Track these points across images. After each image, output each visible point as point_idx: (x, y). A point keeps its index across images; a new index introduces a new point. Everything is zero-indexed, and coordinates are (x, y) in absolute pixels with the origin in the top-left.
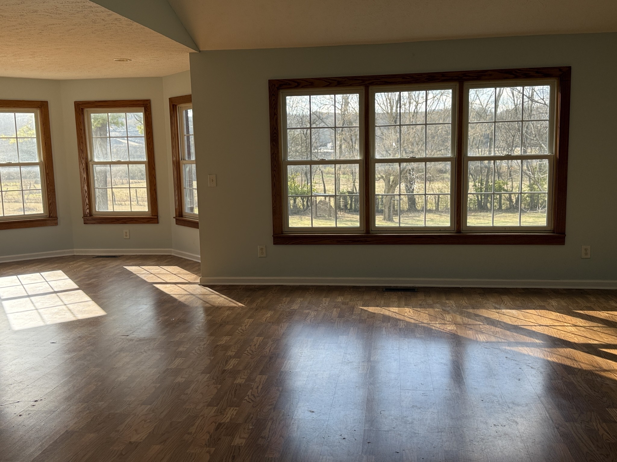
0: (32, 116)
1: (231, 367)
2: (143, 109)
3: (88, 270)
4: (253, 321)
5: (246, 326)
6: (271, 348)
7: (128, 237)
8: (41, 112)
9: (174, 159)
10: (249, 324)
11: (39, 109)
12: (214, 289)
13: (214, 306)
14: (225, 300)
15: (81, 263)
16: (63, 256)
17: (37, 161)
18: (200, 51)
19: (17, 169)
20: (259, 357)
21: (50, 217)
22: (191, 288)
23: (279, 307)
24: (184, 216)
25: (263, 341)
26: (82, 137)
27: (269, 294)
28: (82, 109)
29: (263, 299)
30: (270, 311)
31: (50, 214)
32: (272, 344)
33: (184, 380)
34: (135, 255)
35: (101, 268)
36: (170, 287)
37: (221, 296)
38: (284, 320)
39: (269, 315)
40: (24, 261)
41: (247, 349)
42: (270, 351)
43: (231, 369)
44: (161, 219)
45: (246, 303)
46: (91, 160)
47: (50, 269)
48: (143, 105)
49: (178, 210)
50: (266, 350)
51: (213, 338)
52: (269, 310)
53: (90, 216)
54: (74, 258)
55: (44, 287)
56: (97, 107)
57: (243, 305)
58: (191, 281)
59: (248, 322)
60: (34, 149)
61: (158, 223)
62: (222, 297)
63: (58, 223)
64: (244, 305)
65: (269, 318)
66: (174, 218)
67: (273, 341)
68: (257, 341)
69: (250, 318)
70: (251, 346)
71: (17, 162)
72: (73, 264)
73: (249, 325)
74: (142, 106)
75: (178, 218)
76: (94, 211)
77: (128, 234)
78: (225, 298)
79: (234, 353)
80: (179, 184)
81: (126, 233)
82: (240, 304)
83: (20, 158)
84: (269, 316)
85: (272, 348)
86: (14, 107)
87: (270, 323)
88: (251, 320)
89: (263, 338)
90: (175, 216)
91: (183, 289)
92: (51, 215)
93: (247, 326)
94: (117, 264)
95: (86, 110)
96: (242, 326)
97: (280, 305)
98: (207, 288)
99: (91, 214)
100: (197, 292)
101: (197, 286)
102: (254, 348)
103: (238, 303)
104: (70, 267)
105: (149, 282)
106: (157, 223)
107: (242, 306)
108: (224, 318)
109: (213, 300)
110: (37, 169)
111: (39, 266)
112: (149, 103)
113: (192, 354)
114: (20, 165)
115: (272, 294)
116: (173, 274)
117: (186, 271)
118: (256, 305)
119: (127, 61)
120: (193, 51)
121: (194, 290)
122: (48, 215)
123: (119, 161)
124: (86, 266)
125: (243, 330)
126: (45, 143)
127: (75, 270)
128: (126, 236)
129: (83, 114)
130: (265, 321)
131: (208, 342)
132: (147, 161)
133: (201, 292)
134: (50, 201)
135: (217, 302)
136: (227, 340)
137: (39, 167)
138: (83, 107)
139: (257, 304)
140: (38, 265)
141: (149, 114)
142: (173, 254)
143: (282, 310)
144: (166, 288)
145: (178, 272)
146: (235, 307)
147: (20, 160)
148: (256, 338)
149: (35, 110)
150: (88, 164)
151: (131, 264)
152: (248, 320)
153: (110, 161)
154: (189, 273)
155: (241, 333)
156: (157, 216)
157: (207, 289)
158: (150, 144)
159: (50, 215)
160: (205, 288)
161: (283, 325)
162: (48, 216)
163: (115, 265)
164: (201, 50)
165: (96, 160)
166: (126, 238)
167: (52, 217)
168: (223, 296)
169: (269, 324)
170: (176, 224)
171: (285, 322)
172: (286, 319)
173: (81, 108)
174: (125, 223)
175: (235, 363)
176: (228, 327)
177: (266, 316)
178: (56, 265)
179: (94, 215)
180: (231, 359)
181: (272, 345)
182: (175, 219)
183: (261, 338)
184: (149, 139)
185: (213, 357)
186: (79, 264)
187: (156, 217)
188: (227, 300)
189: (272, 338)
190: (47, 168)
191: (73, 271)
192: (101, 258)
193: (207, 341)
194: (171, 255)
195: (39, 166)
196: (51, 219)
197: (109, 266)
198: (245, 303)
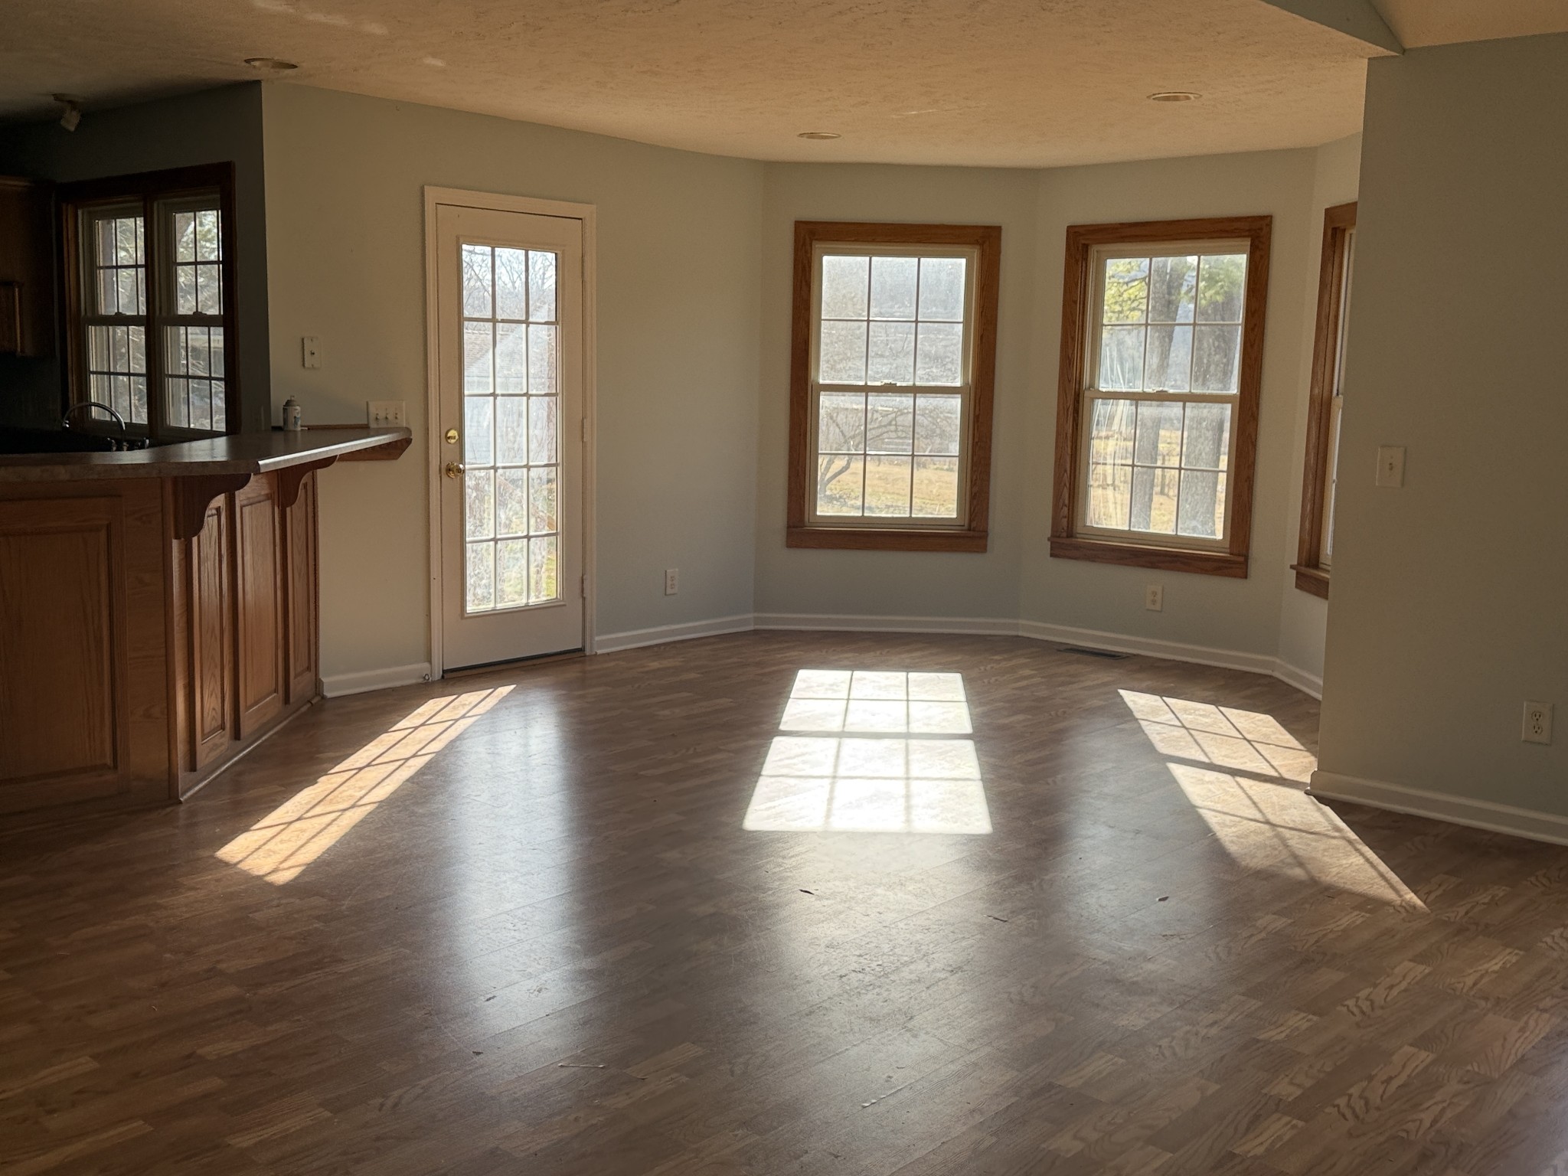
0: (961, 264)
1: (1260, 1150)
2: (1247, 243)
3: (1024, 683)
4: (1429, 974)
5: (1391, 987)
6: (1443, 1110)
7: (1158, 607)
8: (983, 256)
9: (1316, 391)
10: (1404, 985)
11: (978, 247)
12: (1344, 818)
13: (1314, 882)
14: (1367, 866)
15: (1023, 661)
16: (990, 636)
17: (958, 383)
18: (1404, 51)
19: (906, 401)
20: (1381, 1139)
21: (969, 530)
22: (1275, 799)
23: (1549, 940)
24: (1325, 567)
25: (1427, 1067)
26: (1074, 323)
27: (1533, 879)
28: (1086, 247)
29: (1500, 891)
30: (1508, 950)
31: (971, 521)
32: (1454, 1096)
33: (1078, 1146)
34: (1170, 660)
35: (1060, 686)
36: (1211, 783)
37: (1357, 850)
38: (1548, 1002)
39: (1495, 965)
40: (895, 633)
41: (1352, 1091)
42: (1434, 1122)
43: (1255, 1157)
44: (1254, 568)
45: (1432, 897)
46: (1092, 385)
47: (938, 667)
48: (1249, 230)
49: (1307, 546)
50: (1422, 1115)
51: (1254, 1004)
52: (1507, 946)
53: (1067, 537)
54: (1015, 644)
55: (890, 717)
56: (1123, 239)
57: (1419, 902)
58: (1286, 776)
59: (1407, 971)
60: (953, 353)
61: (1246, 577)
62: (1362, 854)
63: (988, 548)
64: (1425, 902)
65: (1494, 976)
66: (1292, 567)
67: (1468, 1082)
68: (1404, 1067)
69: (1420, 959)
70: (1370, 1078)
71: (910, 383)
72: (998, 662)
73: (1405, 990)
74: (1247, 233)
75: (1303, 569)
76: (1079, 524)
77: (1159, 597)
78: (1367, 860)
79: (1299, 1092)
80: (1320, 466)
81: (1155, 594)
82: (1410, 896)
83: (918, 372)
84: (1496, 968)
85: (1449, 1114)
86: (919, 242)
87: (1486, 999)
88: (1421, 970)
89: (1432, 1057)
90: (1295, 563)
91: (1250, 798)
92: (974, 524)
93: (1395, 992)
94: (1106, 679)
95: (1094, 250)
96: (1375, 986)
97: (1556, 932)
98: (1327, 809)
99: (1071, 534)
100: (1287, 818)
101: (1299, 795)
102: (1381, 1091)
103: (1404, 888)
104: (989, 667)
105: (1162, 754)
106: (1241, 577)
107: (1414, 907)
108: (1331, 936)
109: (1326, 859)
110: (956, 403)
111: (918, 654)
112: (1267, 225)
113: (1154, 1051)
114: (915, 390)
115: (1544, 881)
116: (1245, 739)
117: (1288, 736)
118: (1467, 913)
119: (1188, 98)
120: (1380, 51)
121: (1283, 808)
122: (966, 524)
123: (1162, 391)
124: (1027, 672)
125: (1372, 1002)
126: (982, 336)
127: (993, 679)
128: (1154, 602)
129: (1085, 259)
130: (1471, 988)
131: (1229, 1019)
132: (1239, 394)
133: (1298, 819)
134: (975, 489)
135: (1334, 870)
136: (1297, 1028)
137: (959, 400)
138: (1086, 242)
139: (1473, 907)
140: (916, 650)
141: (1262, 257)
142: (1277, 674)
143: (1555, 955)
144: (1201, 782)
145: (1265, 735)
146: (1388, 903)
147: (917, 379)
148: (1408, 1049)
149: (966, 249)
150: (1081, 399)
151: (1144, 685)
152: (1412, 964)
153: (1140, 390)
154: (1295, 743)
155: (1363, 1013)
156: (1246, 558)
157: (1324, 814)
158: (1252, 346)
159: (970, 525)
160: (1319, 809)
161: (1532, 1023)
162: (966, 527)
163: (1100, 682)
164: (1407, 46)
165: (1103, 387)
166: (1152, 607)
167: (974, 531)
168: (1366, 850)
169: (1483, 1003)
170: (1298, 586)
171: (1545, 1011)
172: (1556, 1001)
173: (1084, 244)
174: (1152, 565)
175: (1280, 1138)
176: (1327, 977)
177: (1486, 966)
178: (959, 658)
179: (1078, 536)
180: (1276, 1116)
181: (1455, 1100)
182: (1294, 572)
183: (1425, 1057)
184: (1253, 329)
185: (1218, 1087)
186: (1014, 662)
187: (1241, 559)
188: (1370, 870)
189: (1469, 1068)
190: (977, 401)
191: (986, 681)
192: (1076, 656)
193: (1230, 1013)
194: (1271, 677)
195: (960, 396)
196: (971, 533)
197: (1082, 681)
198: (1429, 893)
